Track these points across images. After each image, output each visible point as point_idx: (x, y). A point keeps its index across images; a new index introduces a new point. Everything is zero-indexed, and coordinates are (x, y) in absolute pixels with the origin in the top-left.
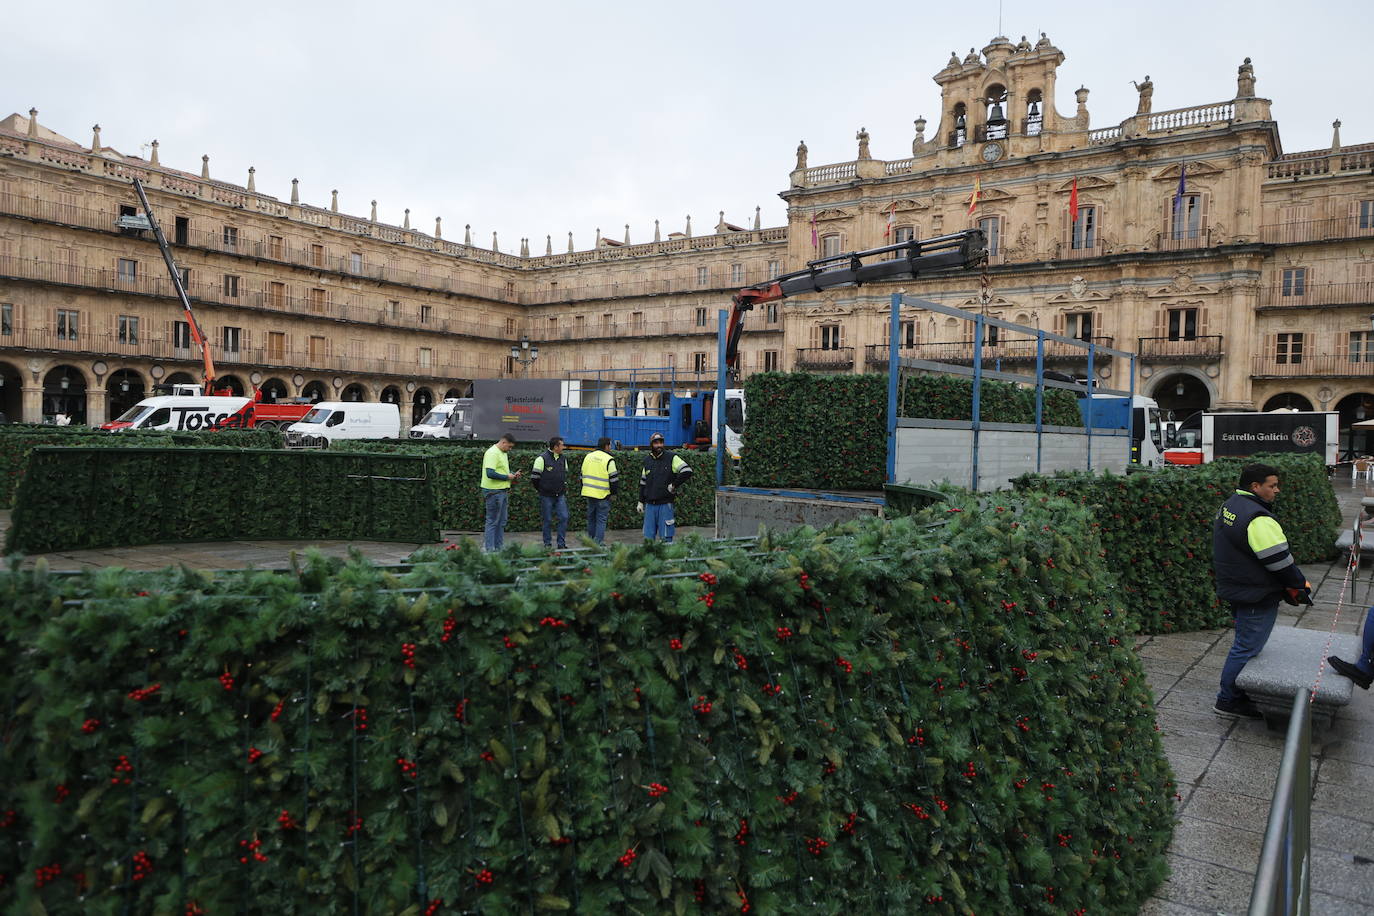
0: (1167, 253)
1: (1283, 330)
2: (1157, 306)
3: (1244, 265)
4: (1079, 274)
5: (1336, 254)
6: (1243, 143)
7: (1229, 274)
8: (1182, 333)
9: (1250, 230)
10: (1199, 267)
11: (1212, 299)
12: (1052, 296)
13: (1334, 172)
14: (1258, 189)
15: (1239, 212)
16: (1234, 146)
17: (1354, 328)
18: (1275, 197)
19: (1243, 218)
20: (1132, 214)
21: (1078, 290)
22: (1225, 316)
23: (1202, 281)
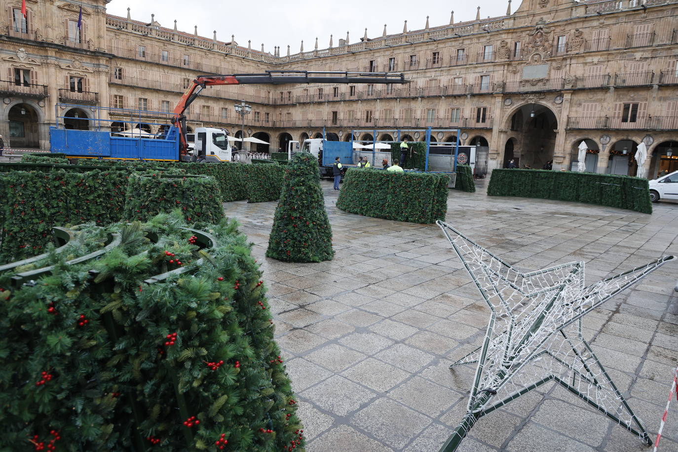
0: (69, 48)
1: (116, 94)
2: (65, 73)
3: (104, 62)
4: (22, 47)
5: (133, 65)
6: (99, 4)
7: (99, 65)
8: (76, 89)
9: (104, 47)
10: (83, 58)
11: (90, 75)
12: (6, 56)
13: (130, 30)
14: (105, 29)
15: (99, 37)
16: (95, 4)
17: (140, 97)
18: (109, 33)
19: (102, 40)
20: (50, 22)
21: (23, 57)
22: (96, 83)
23: (85, 66)
